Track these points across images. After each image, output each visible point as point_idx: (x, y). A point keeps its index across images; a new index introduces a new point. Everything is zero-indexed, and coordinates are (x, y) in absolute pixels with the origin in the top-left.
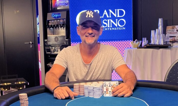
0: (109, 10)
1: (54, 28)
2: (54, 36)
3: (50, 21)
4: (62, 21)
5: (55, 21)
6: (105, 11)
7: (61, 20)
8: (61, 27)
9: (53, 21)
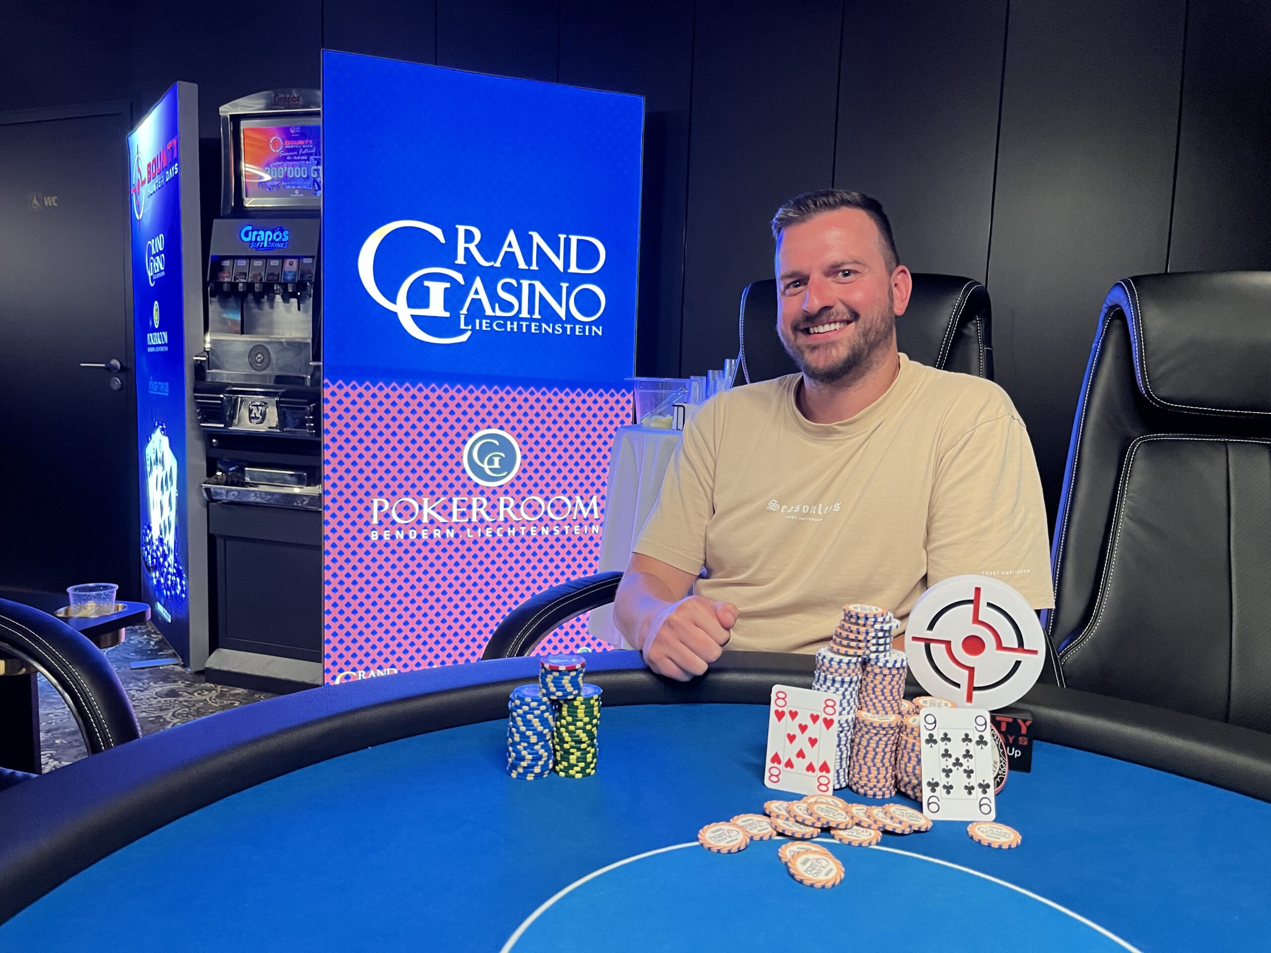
0: (530, 233)
1: (250, 297)
2: (245, 338)
3: (227, 263)
4: (291, 266)
5: (258, 263)
6: (512, 237)
7: (288, 261)
8: (286, 299)
9: (243, 263)
